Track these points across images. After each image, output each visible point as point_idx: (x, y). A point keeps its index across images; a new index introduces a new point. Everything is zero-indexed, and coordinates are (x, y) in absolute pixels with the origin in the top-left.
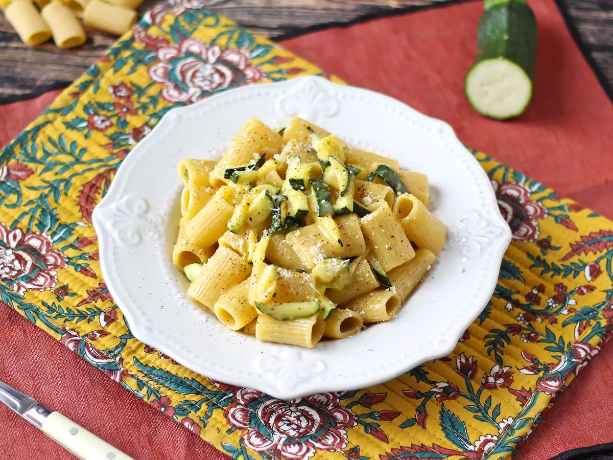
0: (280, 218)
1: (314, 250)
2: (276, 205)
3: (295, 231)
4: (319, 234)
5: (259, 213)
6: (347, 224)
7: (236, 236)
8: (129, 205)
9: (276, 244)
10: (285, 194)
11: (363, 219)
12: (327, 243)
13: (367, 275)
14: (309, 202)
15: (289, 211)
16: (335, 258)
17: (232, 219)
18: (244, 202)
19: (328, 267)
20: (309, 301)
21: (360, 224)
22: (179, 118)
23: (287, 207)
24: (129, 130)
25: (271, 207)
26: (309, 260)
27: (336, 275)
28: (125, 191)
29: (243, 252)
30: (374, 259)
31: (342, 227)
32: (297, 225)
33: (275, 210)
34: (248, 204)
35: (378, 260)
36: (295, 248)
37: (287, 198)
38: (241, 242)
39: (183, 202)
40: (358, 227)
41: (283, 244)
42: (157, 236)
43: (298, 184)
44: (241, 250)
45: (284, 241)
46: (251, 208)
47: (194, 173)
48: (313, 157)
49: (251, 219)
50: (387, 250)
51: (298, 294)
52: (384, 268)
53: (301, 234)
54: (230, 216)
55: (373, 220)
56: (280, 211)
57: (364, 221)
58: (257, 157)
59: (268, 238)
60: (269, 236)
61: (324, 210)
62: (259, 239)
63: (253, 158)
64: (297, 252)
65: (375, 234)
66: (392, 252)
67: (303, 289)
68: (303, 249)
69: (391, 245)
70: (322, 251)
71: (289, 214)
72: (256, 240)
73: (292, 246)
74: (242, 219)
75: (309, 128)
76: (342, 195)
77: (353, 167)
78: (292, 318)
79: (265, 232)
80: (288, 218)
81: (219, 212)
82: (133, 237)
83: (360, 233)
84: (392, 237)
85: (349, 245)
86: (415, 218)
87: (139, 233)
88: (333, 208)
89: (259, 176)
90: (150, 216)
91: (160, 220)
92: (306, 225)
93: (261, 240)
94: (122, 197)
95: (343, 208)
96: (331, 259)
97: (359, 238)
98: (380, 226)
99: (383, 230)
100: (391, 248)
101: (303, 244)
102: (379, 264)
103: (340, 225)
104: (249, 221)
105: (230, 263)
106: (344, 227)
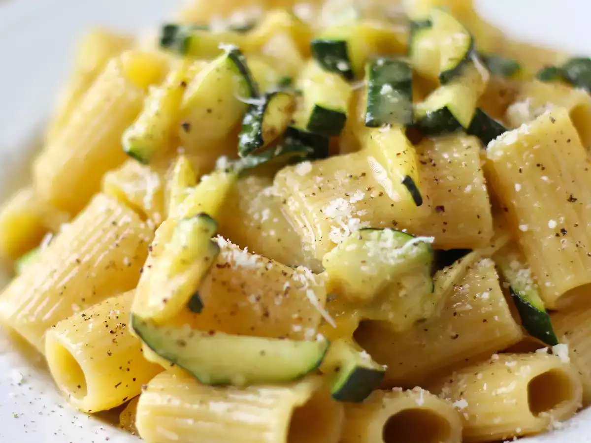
0: (260, 121)
1: (338, 208)
3: (299, 164)
5: (209, 111)
6: (446, 156)
11: (492, 144)
12: (381, 195)
13: (486, 296)
14: (354, 101)
18: (173, 78)
19: (367, 251)
20: (297, 338)
23: (291, 109)
25: (242, 96)
26: (320, 231)
27: (388, 278)
29: (152, 211)
31: (431, 161)
33: (251, 101)
34: (184, 84)
35: (526, 268)
36: (291, 207)
38: (152, 185)
40: (476, 164)
43: (331, 56)
44: (147, 203)
46: (189, 95)
49: (187, 126)
50: (552, 236)
51: (266, 315)
52: (540, 292)
53: (314, 171)
54: (132, 114)
55: (518, 148)
56: (267, 107)
57: (494, 149)
59: (225, 178)
60: (231, 174)
61: (385, 109)
62: (198, 178)
64: (295, 218)
65: (522, 187)
66: (566, 242)
67: (286, 303)
68: (310, 208)
69: (566, 221)
70: (360, 213)
73: (284, 202)
74: (165, 122)
76: (444, 80)
78: (240, 379)
79: (222, 162)
80: (290, 133)
83: (479, 180)
84: (572, 199)
85: (441, 209)
88: (413, 111)
92: (336, 152)
93: (203, 181)
95: (439, 110)
96: (380, 231)
97: (474, 191)
98: (538, 165)
99: (545, 178)
100: (563, 231)
101: (314, 194)
102: (526, 275)
103: (426, 158)
104: (182, 132)
105: (110, 234)
106: (433, 162)
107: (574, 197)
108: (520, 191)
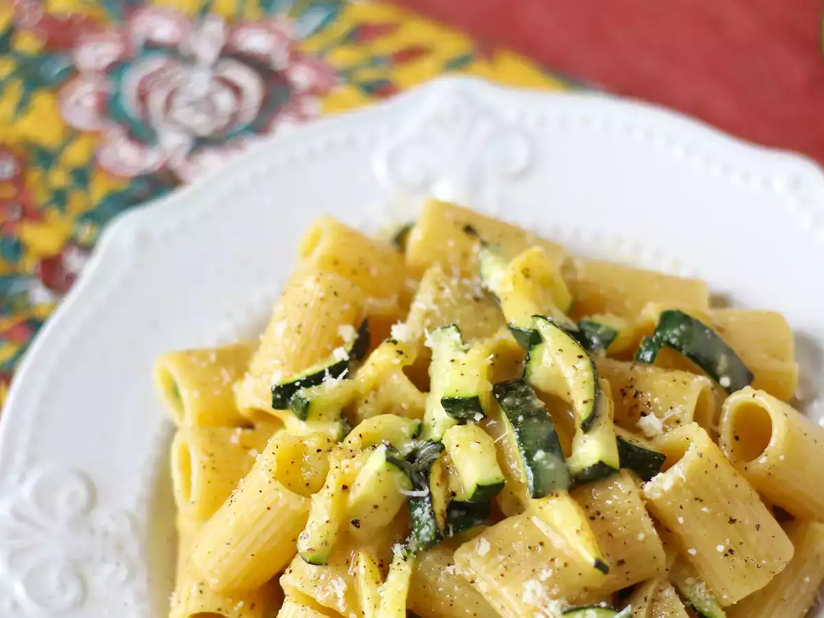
0: (433, 514)
1: (533, 589)
2: (416, 479)
3: (475, 541)
4: (541, 544)
5: (376, 507)
6: (609, 502)
7: (324, 572)
8: (42, 497)
9: (432, 578)
10: (435, 434)
11: (648, 487)
12: (566, 565)
14: (501, 459)
15: (453, 486)
16: (592, 607)
17: (308, 530)
18: (333, 482)
21: (643, 498)
22: (143, 240)
23: (445, 476)
24: (29, 264)
25: (404, 488)
28: (31, 461)
29: (348, 612)
30: (689, 581)
31: (599, 513)
32: (479, 522)
33: (416, 494)
34: (345, 487)
35: (700, 581)
36: (482, 586)
37: (440, 447)
38: (339, 587)
39: (176, 475)
40: (640, 509)
41: (448, 575)
42: (123, 573)
43: (466, 409)
44: (341, 605)
45: (450, 569)
46: (353, 497)
47: (196, 394)
48: (490, 312)
49: (356, 523)
50: (722, 557)
52: (717, 601)
53: (492, 547)
54: (301, 521)
55: (676, 488)
56: (430, 494)
57: (652, 491)
58: (349, 334)
59: (406, 568)
60: (410, 561)
61: (546, 480)
62: (384, 574)
63: (339, 342)
64: (489, 598)
65: (685, 520)
66: (738, 560)
68: (504, 590)
69: (732, 542)
70: (554, 592)
71: (454, 494)
72: (379, 577)
73: (473, 582)
74: (334, 528)
75: (469, 230)
76: (587, 427)
77: (598, 326)
79: (398, 550)
80: (453, 505)
81: (271, 515)
82: (63, 588)
83: (647, 522)
84: (732, 521)
85: (621, 562)
86: (782, 458)
87: (78, 572)
88: (568, 470)
89: (362, 392)
90: (102, 518)
91: (127, 527)
93: (391, 577)
94: (22, 478)
95: (594, 466)
96: (582, 611)
97: (647, 538)
98: (696, 499)
99: (705, 509)
100: (731, 551)
101: (502, 575)
102: (703, 591)
103: (592, 511)
104: (353, 528)
106: (602, 515)
107: (733, 518)
108: (684, 522)
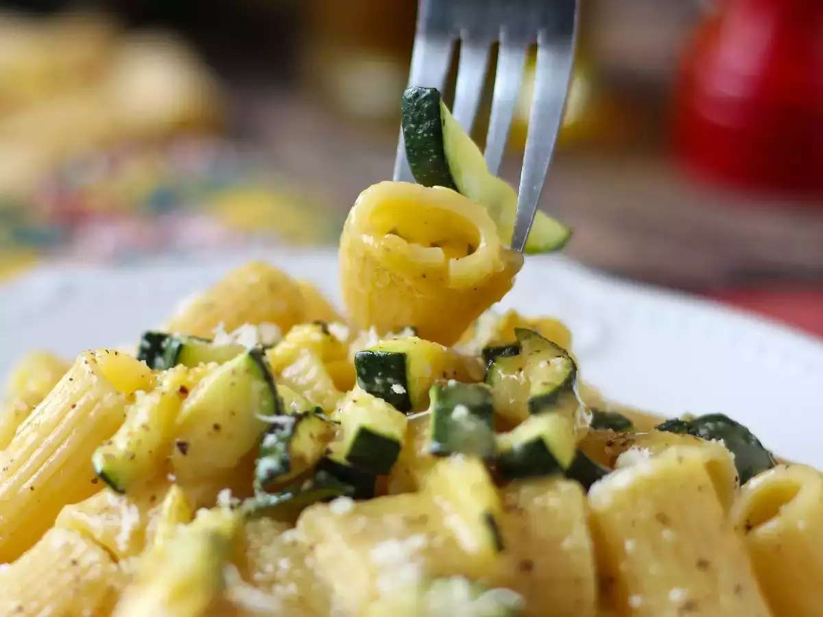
1: (391, 551)
4: (427, 519)
5: (217, 427)
6: (537, 501)
11: (597, 488)
14: (410, 431)
15: (332, 446)
21: (586, 506)
23: (327, 437)
25: (263, 410)
33: (275, 419)
34: (184, 391)
36: (320, 556)
38: (130, 520)
43: (386, 374)
44: (122, 542)
46: (191, 403)
49: (183, 447)
60: (238, 513)
65: (636, 545)
69: (694, 593)
71: (329, 451)
76: (536, 408)
80: (325, 465)
81: (73, 415)
92: (384, 492)
95: (531, 442)
97: (574, 547)
98: (659, 517)
99: (667, 535)
103: (509, 502)
104: (176, 451)
105: (69, 577)
